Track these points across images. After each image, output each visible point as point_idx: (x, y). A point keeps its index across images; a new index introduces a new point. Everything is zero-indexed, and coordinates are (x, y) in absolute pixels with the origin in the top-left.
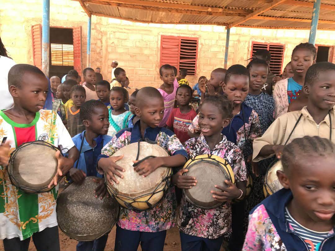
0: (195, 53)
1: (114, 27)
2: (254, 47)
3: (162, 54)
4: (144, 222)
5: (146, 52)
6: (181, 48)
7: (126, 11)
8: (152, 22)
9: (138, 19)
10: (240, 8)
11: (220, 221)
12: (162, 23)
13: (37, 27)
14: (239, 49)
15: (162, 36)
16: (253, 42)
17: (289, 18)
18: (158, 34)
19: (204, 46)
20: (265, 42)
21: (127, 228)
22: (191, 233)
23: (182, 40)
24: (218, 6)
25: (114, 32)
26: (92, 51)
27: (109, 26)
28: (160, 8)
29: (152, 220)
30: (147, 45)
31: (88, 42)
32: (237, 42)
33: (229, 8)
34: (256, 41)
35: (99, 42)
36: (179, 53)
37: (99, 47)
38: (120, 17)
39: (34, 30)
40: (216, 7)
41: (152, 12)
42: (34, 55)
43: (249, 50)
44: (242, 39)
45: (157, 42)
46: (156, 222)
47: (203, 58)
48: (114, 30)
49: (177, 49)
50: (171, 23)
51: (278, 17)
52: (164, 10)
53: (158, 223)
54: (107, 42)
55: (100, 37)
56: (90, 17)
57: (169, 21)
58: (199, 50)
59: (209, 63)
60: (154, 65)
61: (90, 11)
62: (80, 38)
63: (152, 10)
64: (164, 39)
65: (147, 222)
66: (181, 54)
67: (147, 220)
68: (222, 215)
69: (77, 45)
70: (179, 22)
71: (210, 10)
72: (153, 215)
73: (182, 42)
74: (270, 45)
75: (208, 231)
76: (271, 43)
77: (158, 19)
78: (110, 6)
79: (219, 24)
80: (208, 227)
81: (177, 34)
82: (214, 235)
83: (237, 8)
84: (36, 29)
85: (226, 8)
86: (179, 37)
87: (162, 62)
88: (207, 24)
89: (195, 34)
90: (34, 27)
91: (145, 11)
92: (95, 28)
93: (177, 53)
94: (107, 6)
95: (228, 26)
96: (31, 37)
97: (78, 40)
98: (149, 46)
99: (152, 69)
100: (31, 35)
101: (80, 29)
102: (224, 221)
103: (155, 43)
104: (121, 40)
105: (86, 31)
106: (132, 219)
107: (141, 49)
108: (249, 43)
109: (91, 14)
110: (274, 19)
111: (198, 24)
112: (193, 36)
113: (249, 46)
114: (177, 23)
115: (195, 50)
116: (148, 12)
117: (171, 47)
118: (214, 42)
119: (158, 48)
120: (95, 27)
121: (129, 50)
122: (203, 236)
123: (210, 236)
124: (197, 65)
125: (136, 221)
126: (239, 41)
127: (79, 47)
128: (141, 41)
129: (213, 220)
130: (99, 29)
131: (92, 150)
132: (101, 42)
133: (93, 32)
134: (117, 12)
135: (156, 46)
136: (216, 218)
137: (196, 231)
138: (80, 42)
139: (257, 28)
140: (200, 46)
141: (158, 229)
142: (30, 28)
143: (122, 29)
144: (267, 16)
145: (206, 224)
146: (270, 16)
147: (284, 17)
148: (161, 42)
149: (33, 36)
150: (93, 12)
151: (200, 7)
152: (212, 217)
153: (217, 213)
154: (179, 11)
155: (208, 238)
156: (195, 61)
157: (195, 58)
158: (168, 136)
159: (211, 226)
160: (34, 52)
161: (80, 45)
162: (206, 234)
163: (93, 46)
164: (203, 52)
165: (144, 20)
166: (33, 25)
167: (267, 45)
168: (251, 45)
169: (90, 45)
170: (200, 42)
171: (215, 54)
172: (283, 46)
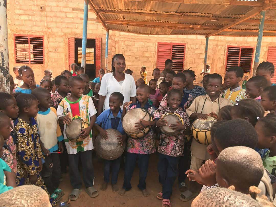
0: (183, 54)
1: (124, 38)
2: (229, 49)
3: (158, 55)
4: (142, 149)
5: (147, 55)
6: (173, 51)
7: (133, 28)
8: (151, 34)
9: (141, 32)
10: (214, 25)
11: (177, 148)
12: (159, 34)
13: (72, 39)
14: (217, 51)
15: (158, 43)
16: (228, 46)
17: (252, 30)
18: (156, 41)
19: (190, 50)
20: (238, 46)
21: (134, 152)
22: (164, 154)
23: (173, 45)
24: (197, 24)
25: (124, 41)
26: (109, 54)
27: (121, 37)
28: (156, 26)
29: (145, 148)
30: (147, 49)
31: (106, 49)
32: (216, 46)
33: (205, 25)
34: (230, 45)
35: (113, 48)
36: (171, 55)
37: (113, 52)
38: (129, 31)
39: (70, 41)
40: (196, 24)
41: (151, 28)
42: (69, 58)
43: (225, 52)
44: (219, 43)
45: (155, 47)
46: (148, 150)
47: (189, 58)
48: (124, 40)
49: (169, 52)
50: (165, 34)
51: (244, 29)
52: (159, 27)
53: (149, 150)
54: (119, 48)
55: (114, 44)
56: (108, 32)
57: (163, 33)
58: (186, 52)
59: (193, 62)
60: (153, 64)
61: (108, 28)
62: (100, 46)
63: (150, 27)
64: (160, 45)
65: (143, 149)
66: (172, 56)
67: (143, 148)
68: (178, 145)
69: (98, 50)
70: (171, 34)
71: (191, 26)
72: (146, 146)
73: (173, 47)
74: (242, 48)
75: (171, 153)
76: (243, 46)
77: (155, 32)
78: (122, 25)
79: (200, 34)
80: (171, 151)
81: (170, 41)
82: (174, 155)
83: (211, 25)
84: (71, 40)
85: (203, 24)
86: (171, 43)
87: (158, 62)
88: (191, 35)
89: (183, 41)
90: (70, 39)
91: (146, 28)
92: (111, 39)
93: (170, 55)
94: (120, 25)
95: (207, 36)
96: (68, 46)
97: (99, 47)
98: (149, 50)
99: (151, 67)
100: (68, 45)
101: (100, 40)
102: (179, 148)
103: (153, 48)
104: (129, 46)
105: (105, 41)
106: (137, 148)
107: (143, 52)
108: (225, 46)
109: (109, 30)
110: (240, 31)
111: (185, 35)
112: (182, 42)
113: (225, 48)
114: (169, 34)
115: (183, 52)
116: (148, 28)
117: (165, 51)
118: (197, 46)
119: (155, 51)
120: (111, 37)
121: (134, 53)
122: (169, 155)
123: (172, 155)
124: (185, 64)
125: (138, 148)
126: (217, 45)
127: (100, 52)
128: (143, 47)
129: (173, 147)
130: (114, 39)
131: (114, 118)
132: (115, 48)
133: (109, 41)
134: (126, 28)
135: (154, 50)
136: (175, 146)
137: (166, 152)
138: (100, 48)
139: (230, 36)
140: (187, 50)
141: (149, 153)
142: (67, 40)
143: (129, 39)
144: (235, 29)
145: (170, 149)
146: (237, 29)
147: (248, 29)
148: (158, 47)
149: (69, 45)
150: (110, 28)
151: (184, 24)
152: (173, 146)
153: (175, 144)
154: (170, 27)
155: (171, 156)
156: (183, 61)
157: (183, 59)
158: (155, 109)
159: (172, 150)
160: (69, 56)
161: (100, 51)
162: (170, 154)
163: (109, 51)
164: (189, 54)
165: (146, 33)
166: (70, 37)
167: (239, 48)
168: (226, 48)
169: (107, 51)
170: (187, 46)
171: (199, 55)
172: (253, 48)
